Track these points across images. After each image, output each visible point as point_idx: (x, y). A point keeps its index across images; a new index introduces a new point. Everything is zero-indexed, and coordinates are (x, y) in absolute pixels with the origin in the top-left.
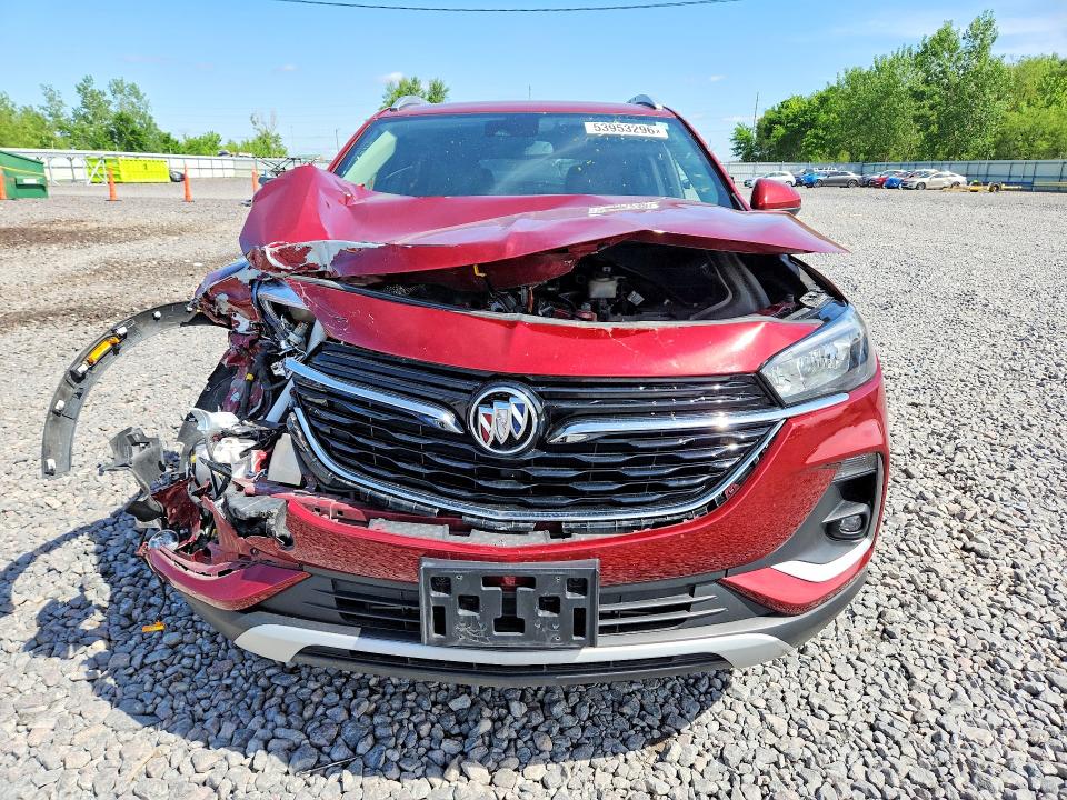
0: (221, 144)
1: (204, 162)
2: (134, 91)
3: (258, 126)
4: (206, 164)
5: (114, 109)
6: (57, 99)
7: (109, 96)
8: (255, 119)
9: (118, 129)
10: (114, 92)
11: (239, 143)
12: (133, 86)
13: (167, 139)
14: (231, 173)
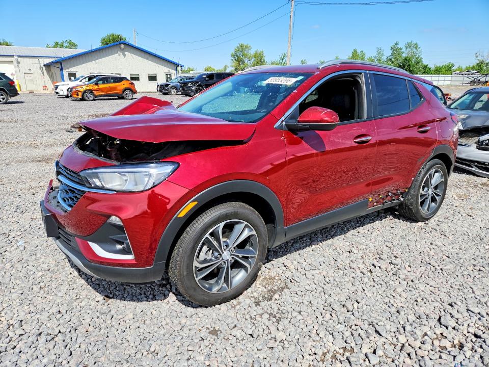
0: (453, 68)
1: (442, 77)
2: (416, 46)
3: (478, 58)
4: (443, 78)
5: (404, 55)
6: (382, 53)
7: (404, 50)
8: (478, 54)
9: (403, 64)
10: (406, 48)
11: (464, 67)
12: (416, 44)
13: (425, 67)
14: (449, 83)
